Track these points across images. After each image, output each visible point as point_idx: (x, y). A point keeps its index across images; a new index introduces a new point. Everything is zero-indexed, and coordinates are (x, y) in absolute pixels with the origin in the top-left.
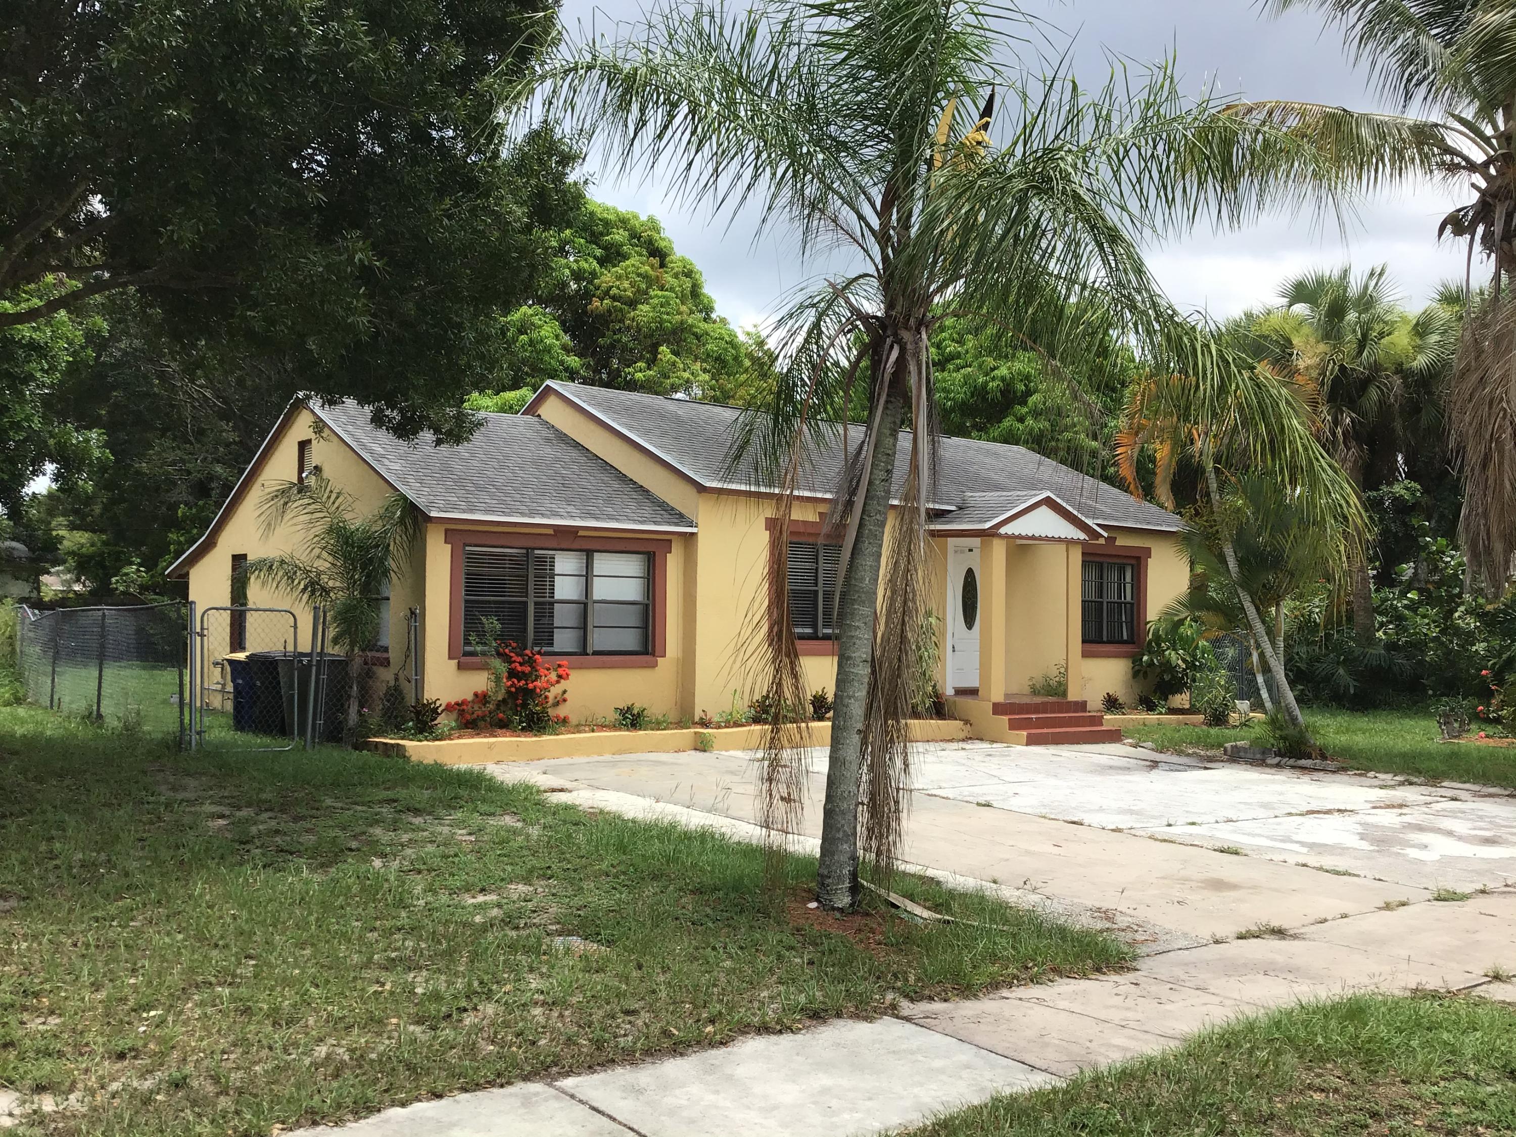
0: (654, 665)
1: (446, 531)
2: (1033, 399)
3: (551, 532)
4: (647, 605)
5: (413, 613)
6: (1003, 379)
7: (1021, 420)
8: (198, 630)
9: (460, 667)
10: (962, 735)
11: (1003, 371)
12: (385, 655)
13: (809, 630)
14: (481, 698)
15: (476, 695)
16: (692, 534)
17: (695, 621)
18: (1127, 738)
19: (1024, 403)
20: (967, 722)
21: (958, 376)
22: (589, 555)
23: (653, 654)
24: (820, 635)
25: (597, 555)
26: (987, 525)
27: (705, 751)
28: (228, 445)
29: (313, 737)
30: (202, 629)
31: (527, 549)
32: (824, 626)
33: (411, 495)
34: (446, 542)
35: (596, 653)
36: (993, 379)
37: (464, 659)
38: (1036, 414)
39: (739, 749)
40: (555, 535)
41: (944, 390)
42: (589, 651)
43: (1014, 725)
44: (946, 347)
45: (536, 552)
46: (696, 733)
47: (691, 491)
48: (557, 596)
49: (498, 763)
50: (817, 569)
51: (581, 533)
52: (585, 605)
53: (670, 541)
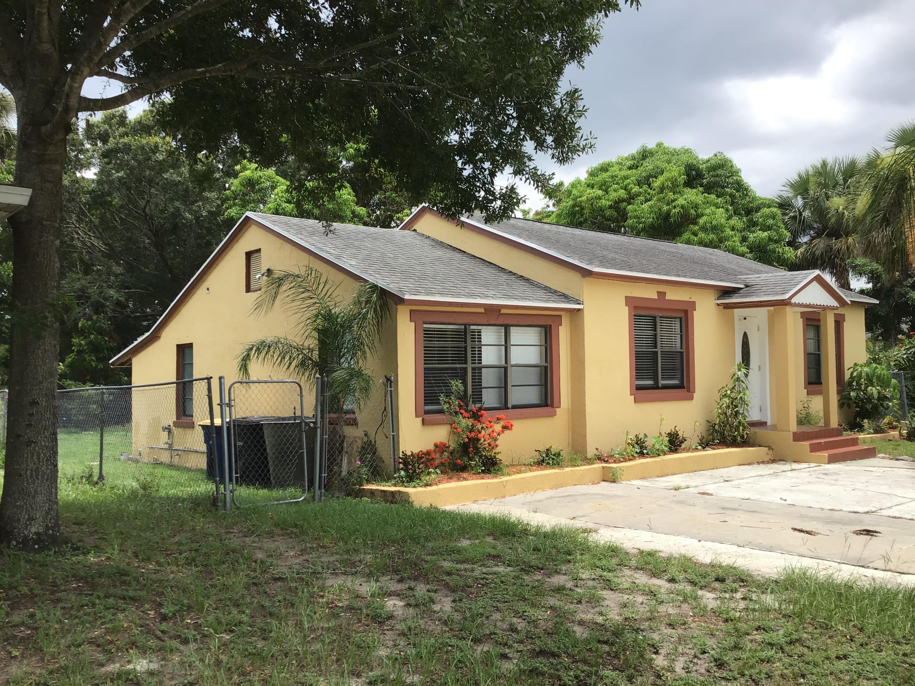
0: (554, 414)
1: (411, 311)
2: (701, 221)
3: (482, 310)
4: (546, 368)
5: (388, 379)
6: (682, 207)
7: (695, 234)
8: (227, 402)
9: (424, 423)
10: (767, 458)
11: (681, 201)
12: (352, 416)
13: (650, 382)
14: (440, 448)
15: (436, 445)
16: (579, 310)
17: (584, 378)
18: (880, 452)
19: (695, 223)
20: (770, 448)
21: (645, 206)
22: (507, 328)
23: (552, 406)
24: (660, 385)
25: (513, 330)
26: (787, 296)
27: (614, 482)
28: (117, 276)
29: (320, 488)
30: (230, 400)
31: (465, 325)
32: (663, 379)
33: (381, 284)
34: (411, 321)
35: (514, 407)
36: (675, 207)
37: (427, 417)
38: (704, 229)
39: (636, 479)
40: (486, 313)
41: (636, 217)
42: (510, 406)
43: (814, 448)
44: (632, 189)
45: (472, 327)
46: (603, 468)
47: (575, 277)
48: (485, 362)
49: (475, 502)
50: (656, 334)
51: (503, 311)
52: (506, 369)
53: (560, 316)
